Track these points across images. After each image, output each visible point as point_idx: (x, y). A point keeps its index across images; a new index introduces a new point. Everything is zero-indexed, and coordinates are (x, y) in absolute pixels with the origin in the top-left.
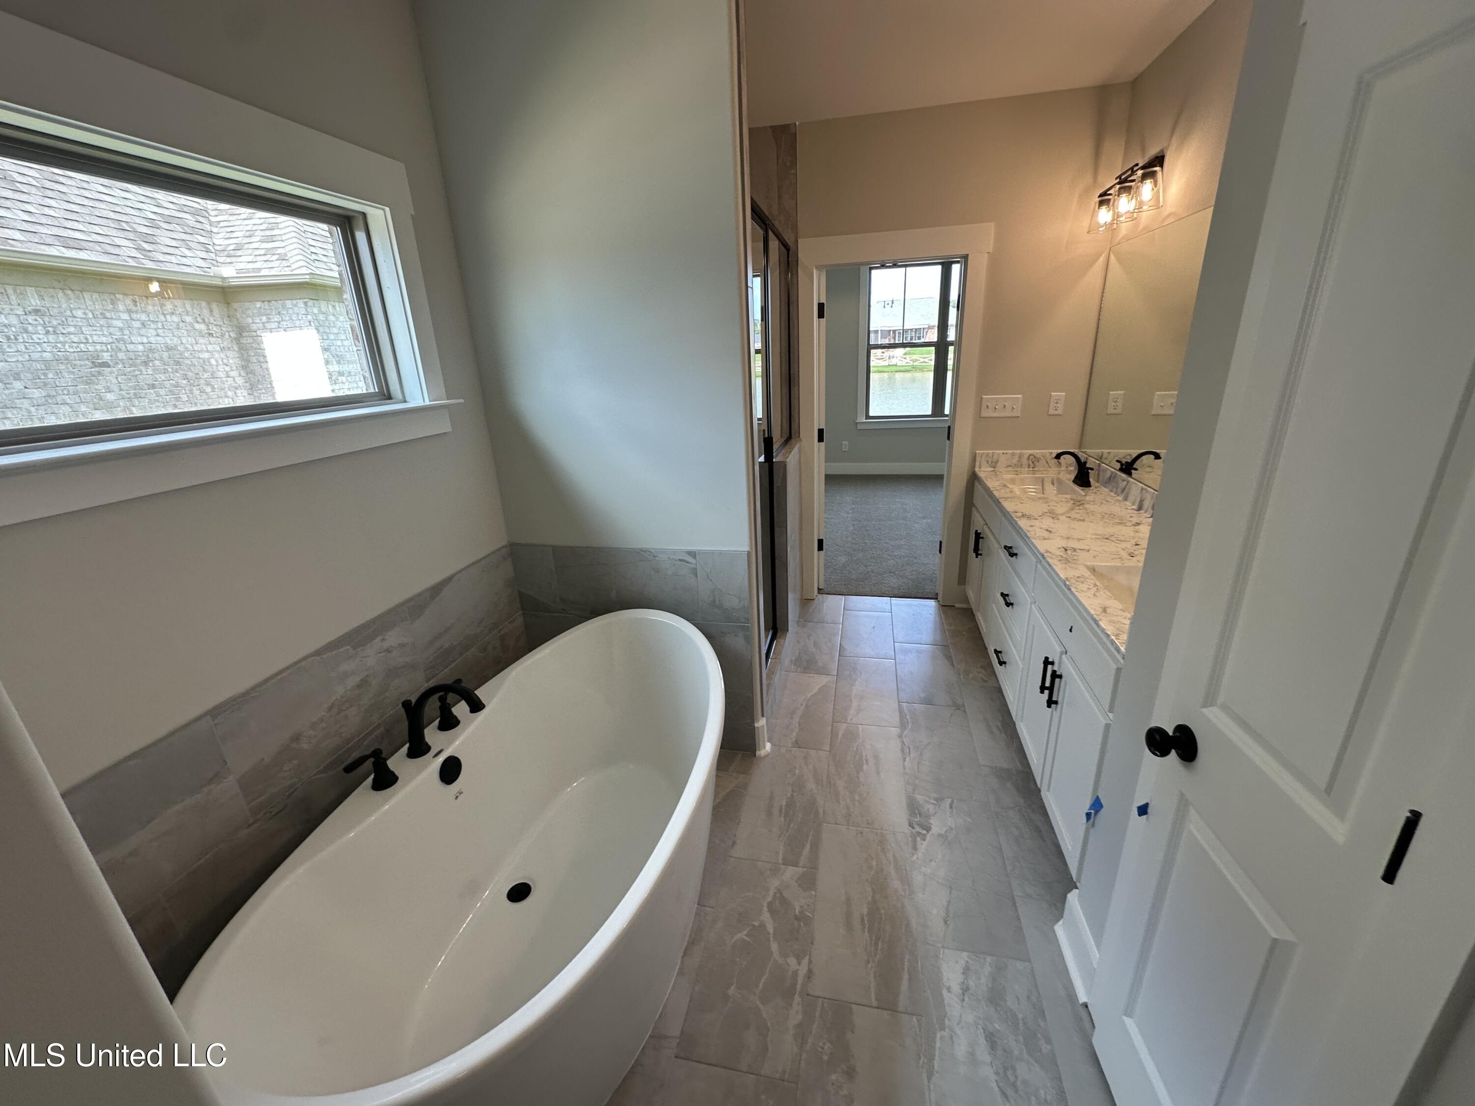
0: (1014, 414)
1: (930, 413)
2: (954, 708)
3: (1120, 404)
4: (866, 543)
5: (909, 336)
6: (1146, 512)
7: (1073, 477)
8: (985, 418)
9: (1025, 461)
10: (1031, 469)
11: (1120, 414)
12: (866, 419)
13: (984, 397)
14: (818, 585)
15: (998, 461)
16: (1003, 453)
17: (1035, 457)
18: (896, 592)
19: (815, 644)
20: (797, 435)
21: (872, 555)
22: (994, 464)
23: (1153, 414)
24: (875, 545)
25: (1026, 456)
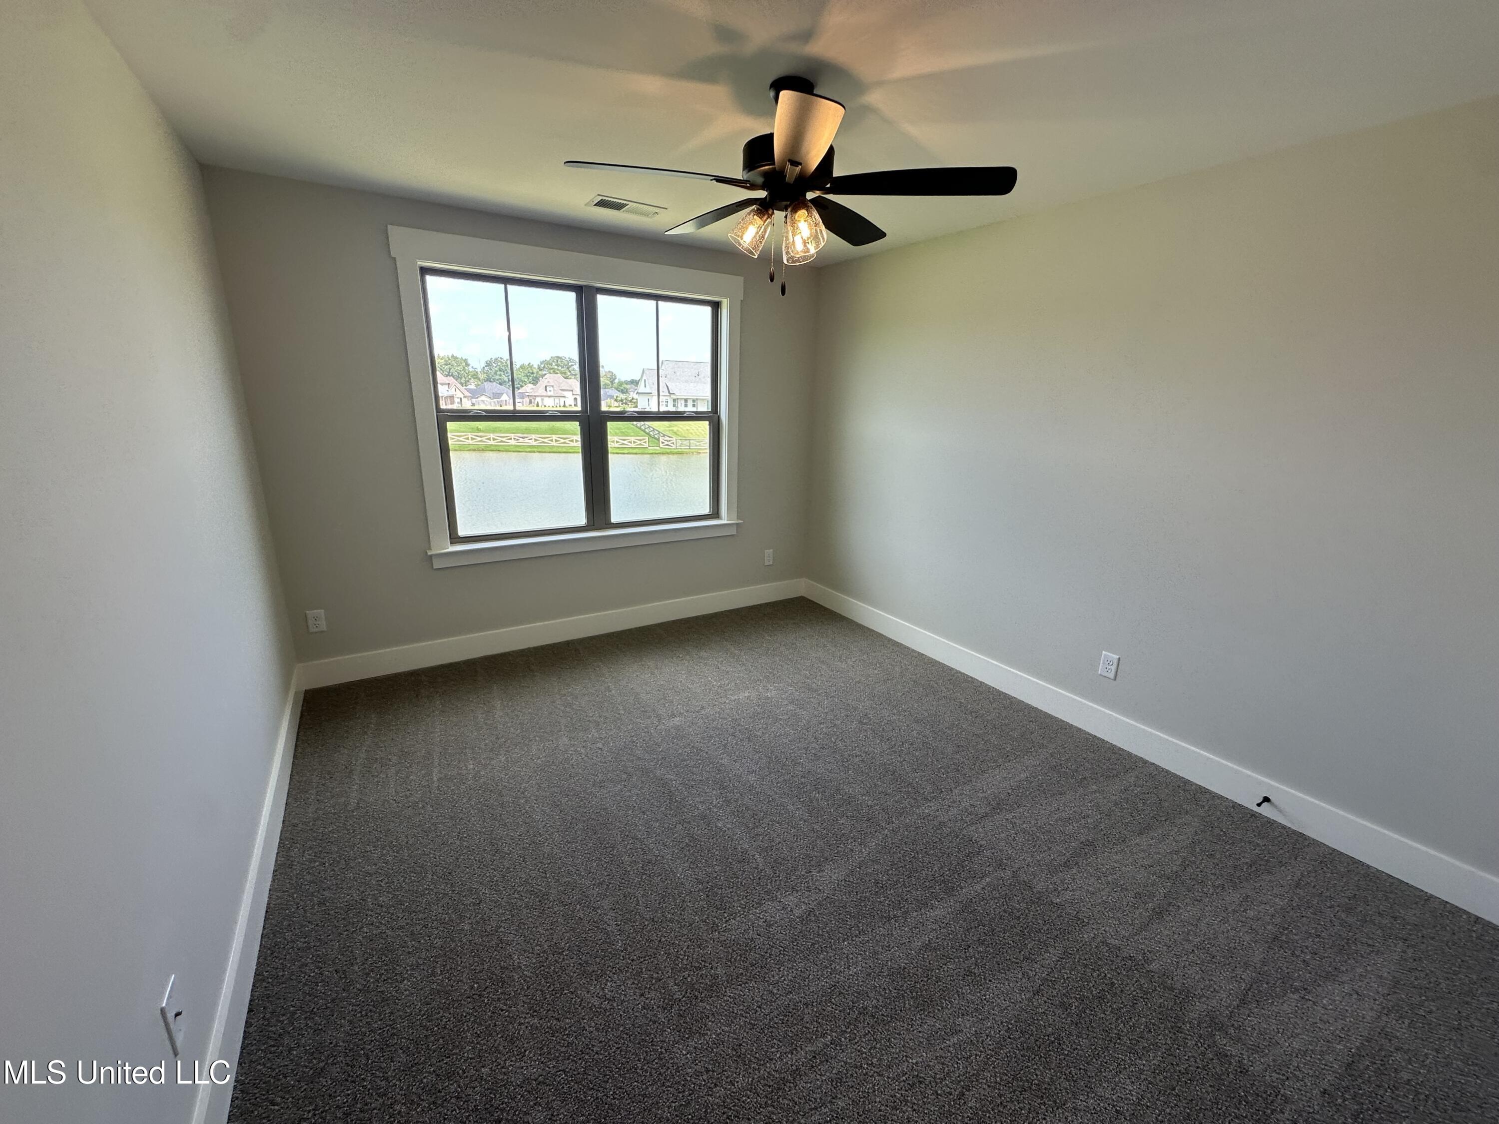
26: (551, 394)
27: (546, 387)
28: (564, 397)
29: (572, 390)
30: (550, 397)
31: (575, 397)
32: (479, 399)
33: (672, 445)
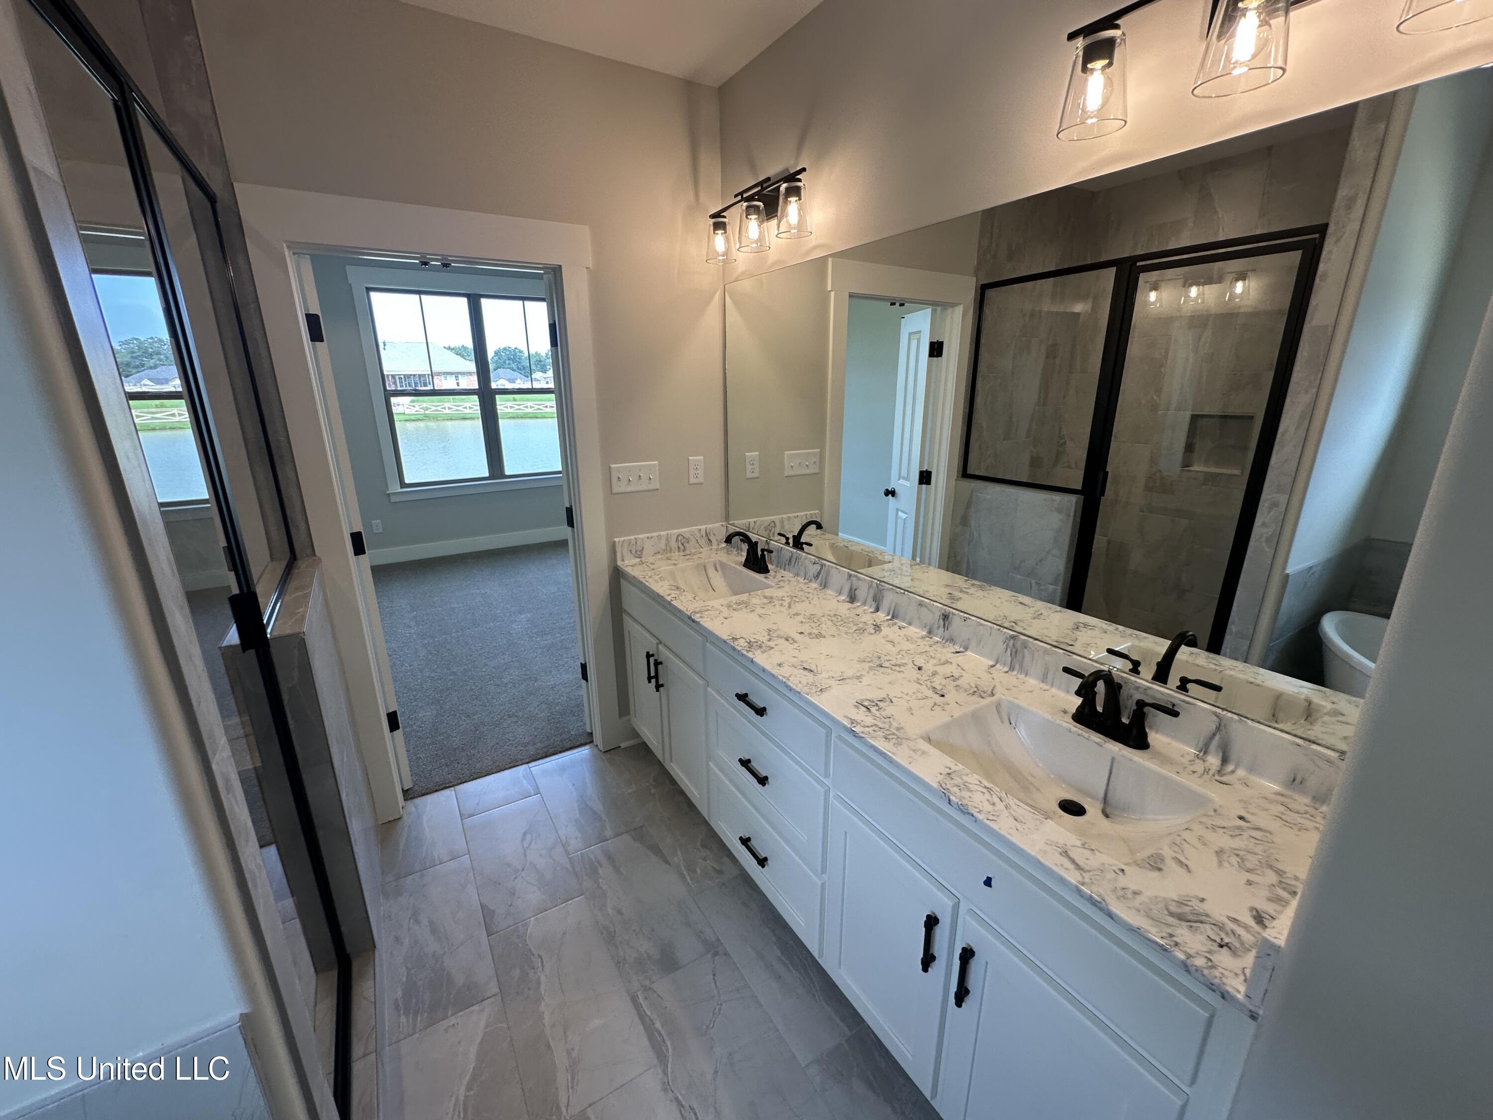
0: (651, 487)
1: (487, 475)
2: (709, 956)
3: (756, 466)
4: (454, 673)
6: (864, 603)
7: (743, 559)
8: (618, 494)
9: (673, 544)
10: (682, 553)
11: (758, 478)
12: (401, 488)
13: (612, 466)
14: (402, 785)
15: (643, 548)
16: (648, 538)
17: (684, 538)
18: (532, 750)
19: (434, 931)
20: (309, 551)
21: (472, 693)
22: (639, 554)
23: (786, 475)
24: (470, 674)
25: (674, 538)
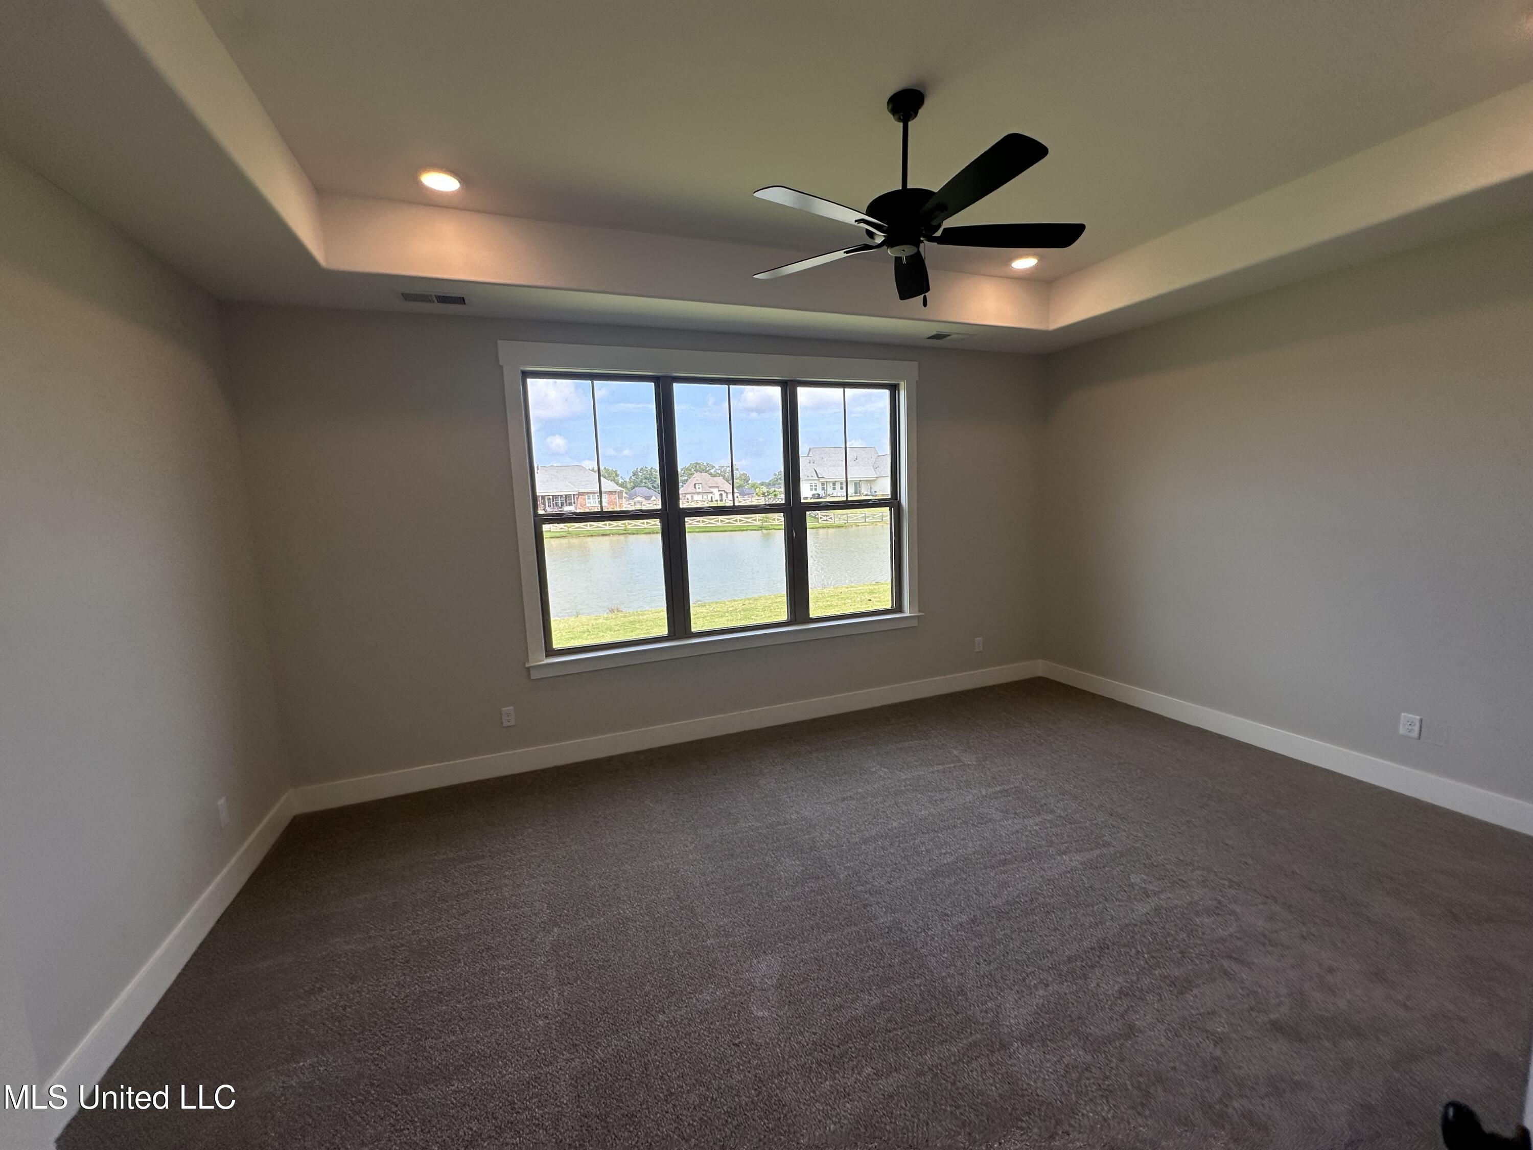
5: (560, 502)
12: (547, 656)
26: (700, 490)
27: (695, 484)
28: (712, 493)
29: (718, 487)
30: (699, 493)
31: (720, 492)
32: (635, 500)
33: (830, 520)
